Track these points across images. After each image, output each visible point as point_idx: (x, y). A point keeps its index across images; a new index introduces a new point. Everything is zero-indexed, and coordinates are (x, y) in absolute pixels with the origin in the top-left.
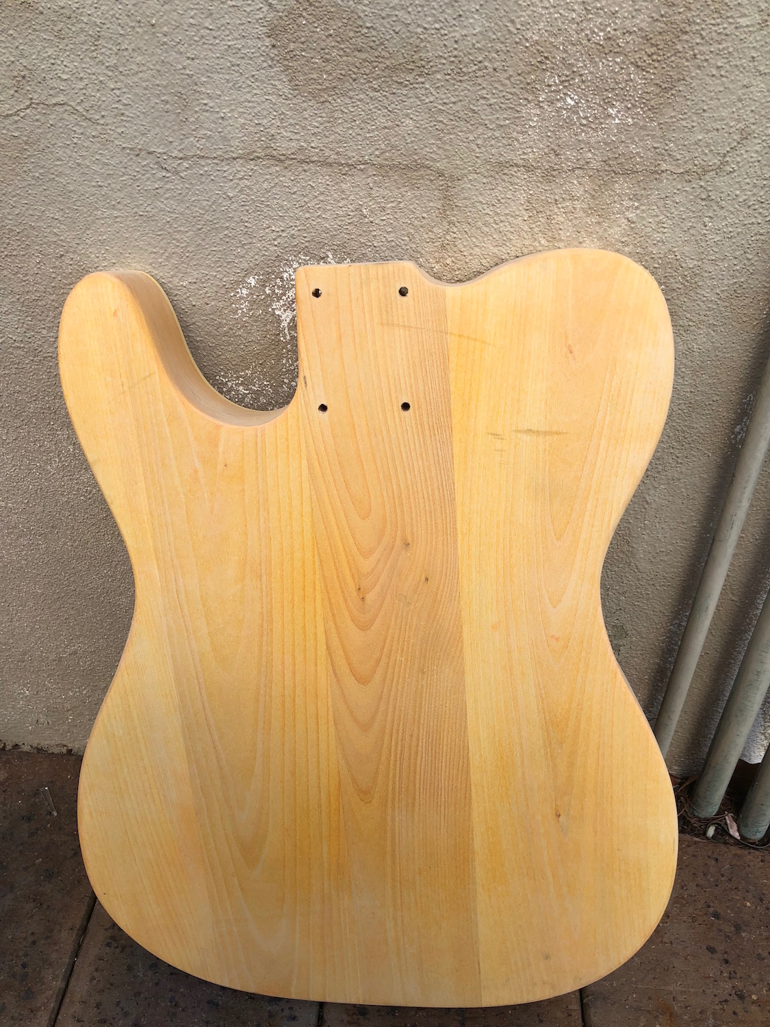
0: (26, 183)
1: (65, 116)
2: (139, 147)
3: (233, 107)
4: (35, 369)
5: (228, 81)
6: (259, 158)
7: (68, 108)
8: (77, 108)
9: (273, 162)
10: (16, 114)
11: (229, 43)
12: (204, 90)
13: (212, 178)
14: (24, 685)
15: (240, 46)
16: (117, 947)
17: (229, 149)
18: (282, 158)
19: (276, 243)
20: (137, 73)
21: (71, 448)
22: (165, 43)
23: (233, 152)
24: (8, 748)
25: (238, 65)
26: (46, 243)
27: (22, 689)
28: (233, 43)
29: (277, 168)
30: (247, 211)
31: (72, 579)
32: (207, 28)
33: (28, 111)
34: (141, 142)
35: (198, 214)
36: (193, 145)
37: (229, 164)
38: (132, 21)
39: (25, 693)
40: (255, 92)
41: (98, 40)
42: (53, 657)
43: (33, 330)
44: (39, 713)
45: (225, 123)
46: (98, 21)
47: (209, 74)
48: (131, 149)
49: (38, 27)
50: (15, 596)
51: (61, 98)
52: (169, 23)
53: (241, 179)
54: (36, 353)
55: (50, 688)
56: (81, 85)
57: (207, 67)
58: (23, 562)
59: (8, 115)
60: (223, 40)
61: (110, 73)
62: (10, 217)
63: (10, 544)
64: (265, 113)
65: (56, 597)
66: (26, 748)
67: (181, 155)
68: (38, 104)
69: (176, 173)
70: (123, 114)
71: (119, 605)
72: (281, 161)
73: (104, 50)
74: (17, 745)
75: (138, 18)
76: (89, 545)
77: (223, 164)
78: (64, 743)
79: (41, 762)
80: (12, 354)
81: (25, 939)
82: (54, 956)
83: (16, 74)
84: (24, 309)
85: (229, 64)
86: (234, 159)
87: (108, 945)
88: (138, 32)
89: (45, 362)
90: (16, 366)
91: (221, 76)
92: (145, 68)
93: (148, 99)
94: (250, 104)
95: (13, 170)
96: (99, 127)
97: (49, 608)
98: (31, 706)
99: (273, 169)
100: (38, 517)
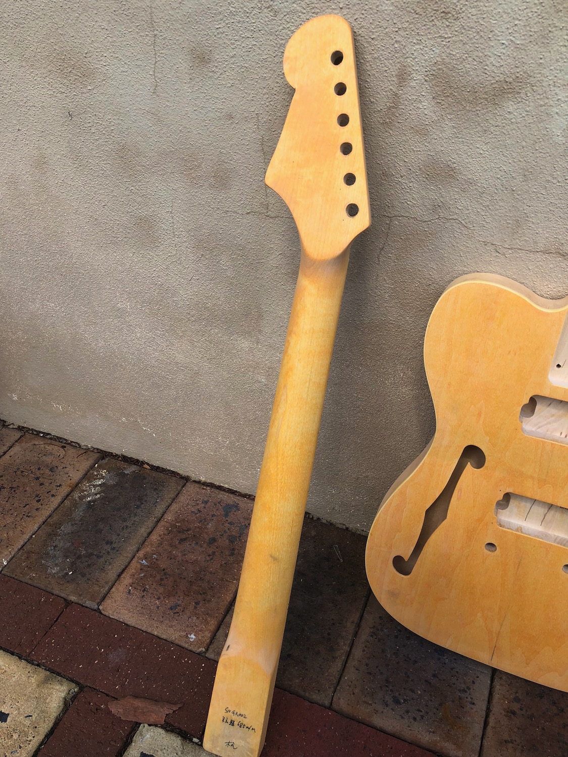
0: (424, 251)
1: (454, 224)
2: (488, 241)
3: (544, 229)
4: (396, 335)
5: (545, 217)
6: (551, 253)
7: (457, 221)
8: (462, 222)
9: (559, 256)
10: (430, 221)
11: (552, 201)
12: (531, 220)
13: (523, 259)
15: (557, 203)
17: (536, 247)
18: (565, 254)
19: (549, 293)
20: (498, 209)
21: (402, 374)
22: (517, 198)
23: (538, 249)
25: (553, 211)
26: (423, 278)
29: (560, 259)
30: (537, 276)
32: (542, 194)
33: (436, 220)
34: (489, 239)
35: (509, 275)
36: (517, 243)
37: (534, 254)
38: (503, 188)
40: (559, 223)
41: (482, 194)
43: (402, 317)
44: (336, 504)
45: (538, 235)
46: (485, 186)
47: (536, 214)
48: (484, 242)
49: (454, 186)
51: (456, 217)
52: (522, 190)
53: (538, 261)
54: (399, 327)
56: (467, 212)
57: (536, 211)
59: (425, 221)
60: (549, 199)
61: (484, 208)
62: (410, 265)
63: (352, 415)
64: (561, 233)
66: (324, 521)
67: (509, 247)
68: (442, 218)
69: (504, 254)
70: (484, 226)
71: (400, 457)
72: (563, 255)
73: (484, 198)
74: (319, 518)
75: (507, 187)
77: (531, 253)
78: (344, 523)
80: (388, 325)
81: (329, 621)
82: (344, 633)
83: (436, 204)
84: (401, 306)
85: (548, 210)
86: (538, 252)
88: (504, 193)
89: (402, 332)
90: (388, 331)
91: (542, 215)
92: (503, 208)
93: (500, 221)
94: (554, 229)
95: (419, 245)
96: (470, 231)
97: (361, 451)
99: (558, 259)
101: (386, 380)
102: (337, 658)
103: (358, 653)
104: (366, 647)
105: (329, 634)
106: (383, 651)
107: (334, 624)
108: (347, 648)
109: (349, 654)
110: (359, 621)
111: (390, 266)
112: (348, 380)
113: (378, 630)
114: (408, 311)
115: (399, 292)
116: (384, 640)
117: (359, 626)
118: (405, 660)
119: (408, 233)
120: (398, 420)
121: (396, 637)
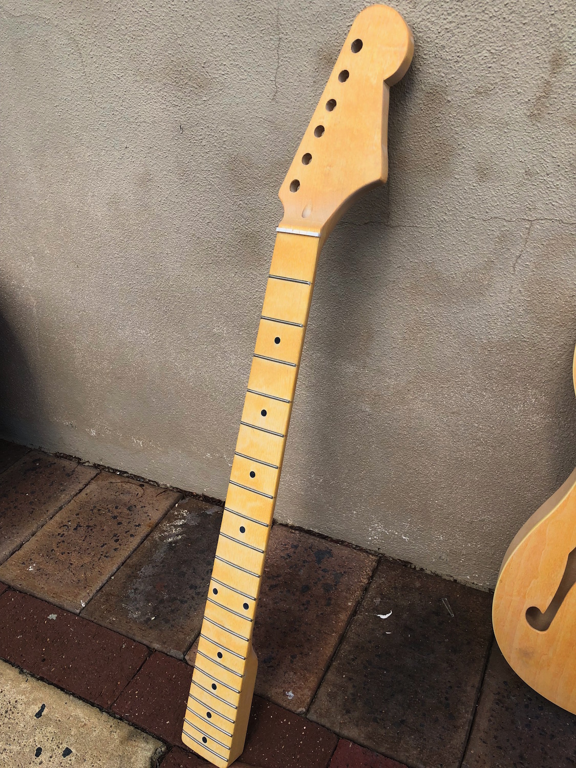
0: (569, 257)
4: (530, 354)
14: (442, 533)
16: (503, 707)
21: (534, 400)
24: (418, 569)
26: (566, 289)
27: (440, 535)
31: (500, 476)
39: (440, 538)
42: (468, 520)
43: (538, 334)
44: (443, 553)
50: (460, 479)
54: (534, 345)
55: (457, 538)
59: (573, 224)
62: (551, 274)
63: (471, 449)
65: (486, 484)
71: (525, 497)
74: (423, 569)
76: (520, 458)
78: (452, 575)
80: (519, 344)
81: (445, 683)
82: (464, 699)
84: (537, 321)
87: (497, 704)
90: (519, 351)
95: (564, 250)
97: (478, 490)
98: (440, 546)
100: (495, 436)
101: (514, 407)
102: (459, 727)
103: (483, 723)
104: (492, 716)
105: (447, 699)
106: (513, 722)
107: (451, 687)
108: (469, 716)
109: (472, 724)
110: (480, 686)
111: (527, 275)
112: (468, 407)
113: (504, 697)
114: (545, 327)
115: (536, 305)
116: (512, 710)
117: (480, 691)
118: (541, 734)
119: (551, 237)
120: (525, 454)
121: (527, 706)
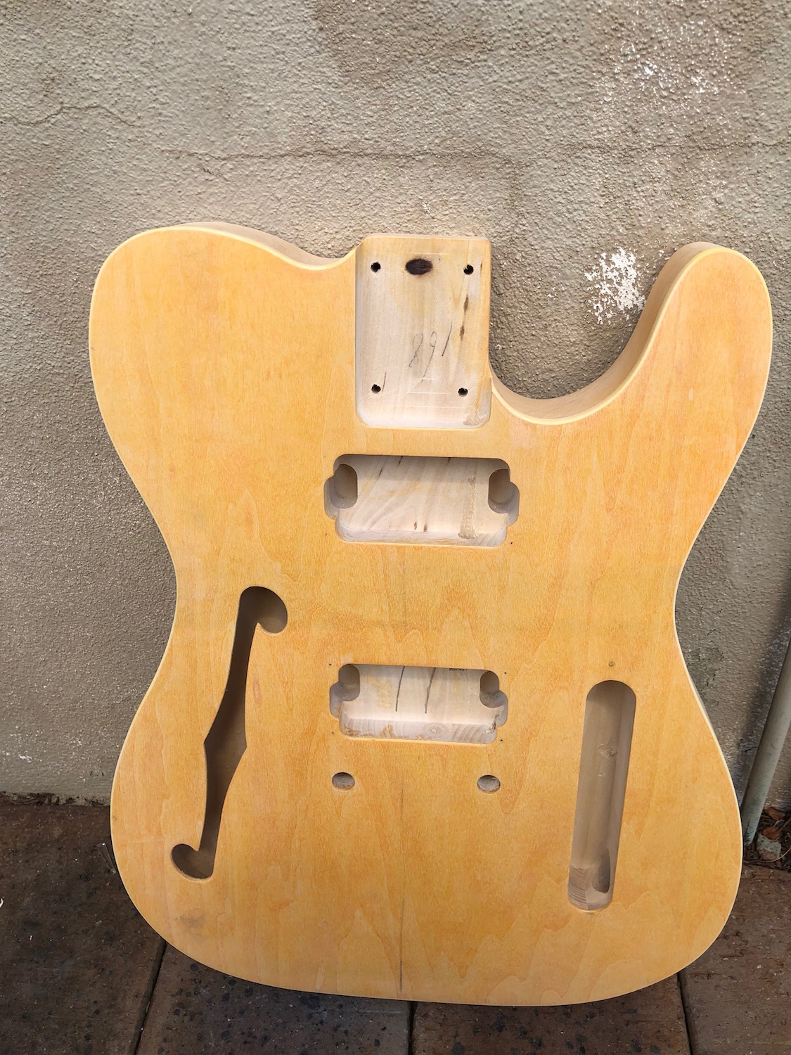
0: (60, 195)
1: (99, 119)
2: (180, 149)
3: (279, 99)
4: (76, 397)
5: (273, 71)
6: (308, 153)
7: (102, 111)
8: (112, 110)
9: (324, 157)
10: (46, 120)
11: (273, 29)
12: (246, 82)
13: (259, 178)
14: (77, 735)
15: (284, 32)
16: (185, 1015)
17: (276, 145)
18: (334, 152)
19: (330, 246)
20: (174, 68)
21: (117, 479)
22: (204, 33)
23: (280, 149)
24: (62, 802)
25: (283, 53)
26: (83, 260)
27: (74, 739)
28: (276, 28)
29: (329, 164)
30: (298, 212)
31: (123, 620)
32: (248, 14)
33: (59, 116)
34: (180, 144)
35: (244, 219)
36: (236, 144)
37: (276, 163)
38: (167, 11)
39: (77, 743)
40: (302, 81)
41: (131, 34)
42: (105, 704)
43: (72, 355)
44: (93, 764)
45: (271, 117)
46: (131, 13)
47: (252, 65)
48: (171, 152)
49: (66, 24)
50: (63, 640)
51: (94, 101)
52: (207, 10)
53: (289, 178)
55: (102, 737)
56: (114, 84)
57: (249, 57)
58: (70, 604)
59: (37, 122)
60: (266, 25)
61: (145, 70)
62: (44, 234)
63: (57, 586)
64: (314, 104)
65: (106, 640)
66: (81, 802)
67: (224, 155)
68: (69, 108)
69: (220, 175)
70: (160, 114)
72: (333, 156)
73: (137, 45)
74: (71, 799)
75: (174, 7)
76: (140, 583)
77: (270, 162)
79: (97, 816)
80: (51, 381)
81: (87, 1008)
82: (120, 1026)
83: (44, 76)
84: (61, 332)
85: (273, 52)
86: (282, 156)
87: (177, 1013)
88: (174, 23)
89: (86, 388)
90: (56, 394)
91: (265, 65)
92: (182, 62)
93: (187, 96)
94: (298, 95)
95: (46, 182)
96: (135, 130)
97: (99, 652)
98: (84, 756)
99: (325, 165)
100: (85, 555)
104: (165, 1040)
106: (200, 1038)
110: (152, 989)
111: (5, 242)
113: (188, 994)
114: (79, 341)
115: (46, 300)
116: (201, 1014)
117: (150, 997)
118: (245, 1042)
119: (12, 157)
